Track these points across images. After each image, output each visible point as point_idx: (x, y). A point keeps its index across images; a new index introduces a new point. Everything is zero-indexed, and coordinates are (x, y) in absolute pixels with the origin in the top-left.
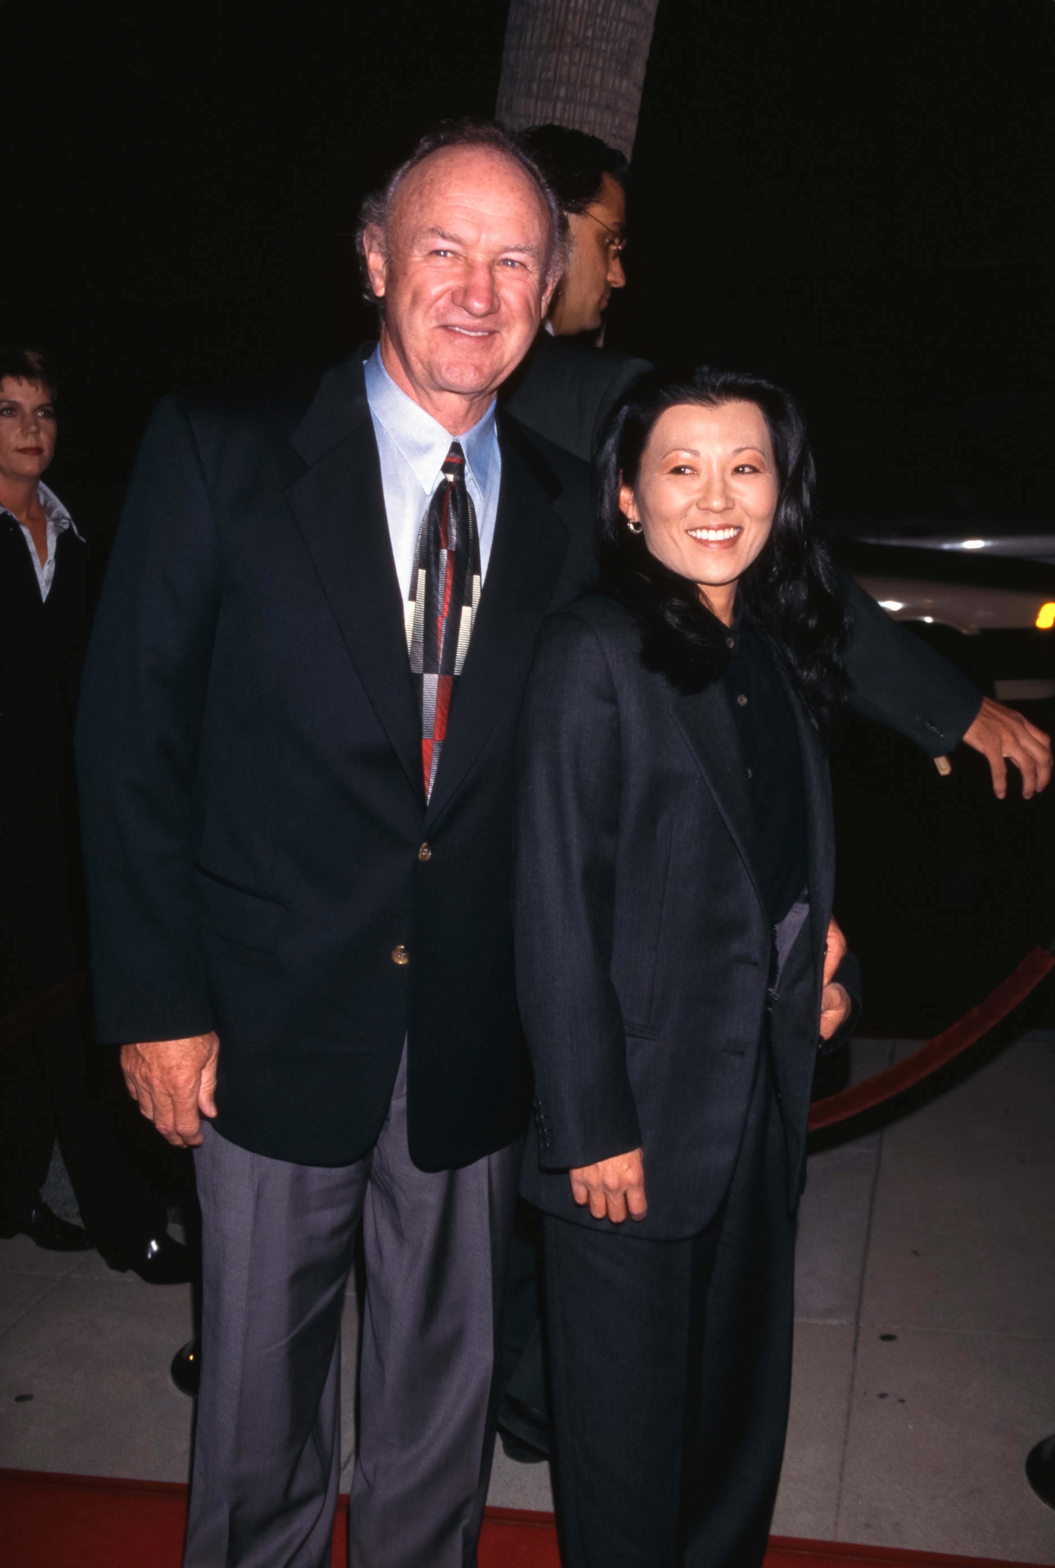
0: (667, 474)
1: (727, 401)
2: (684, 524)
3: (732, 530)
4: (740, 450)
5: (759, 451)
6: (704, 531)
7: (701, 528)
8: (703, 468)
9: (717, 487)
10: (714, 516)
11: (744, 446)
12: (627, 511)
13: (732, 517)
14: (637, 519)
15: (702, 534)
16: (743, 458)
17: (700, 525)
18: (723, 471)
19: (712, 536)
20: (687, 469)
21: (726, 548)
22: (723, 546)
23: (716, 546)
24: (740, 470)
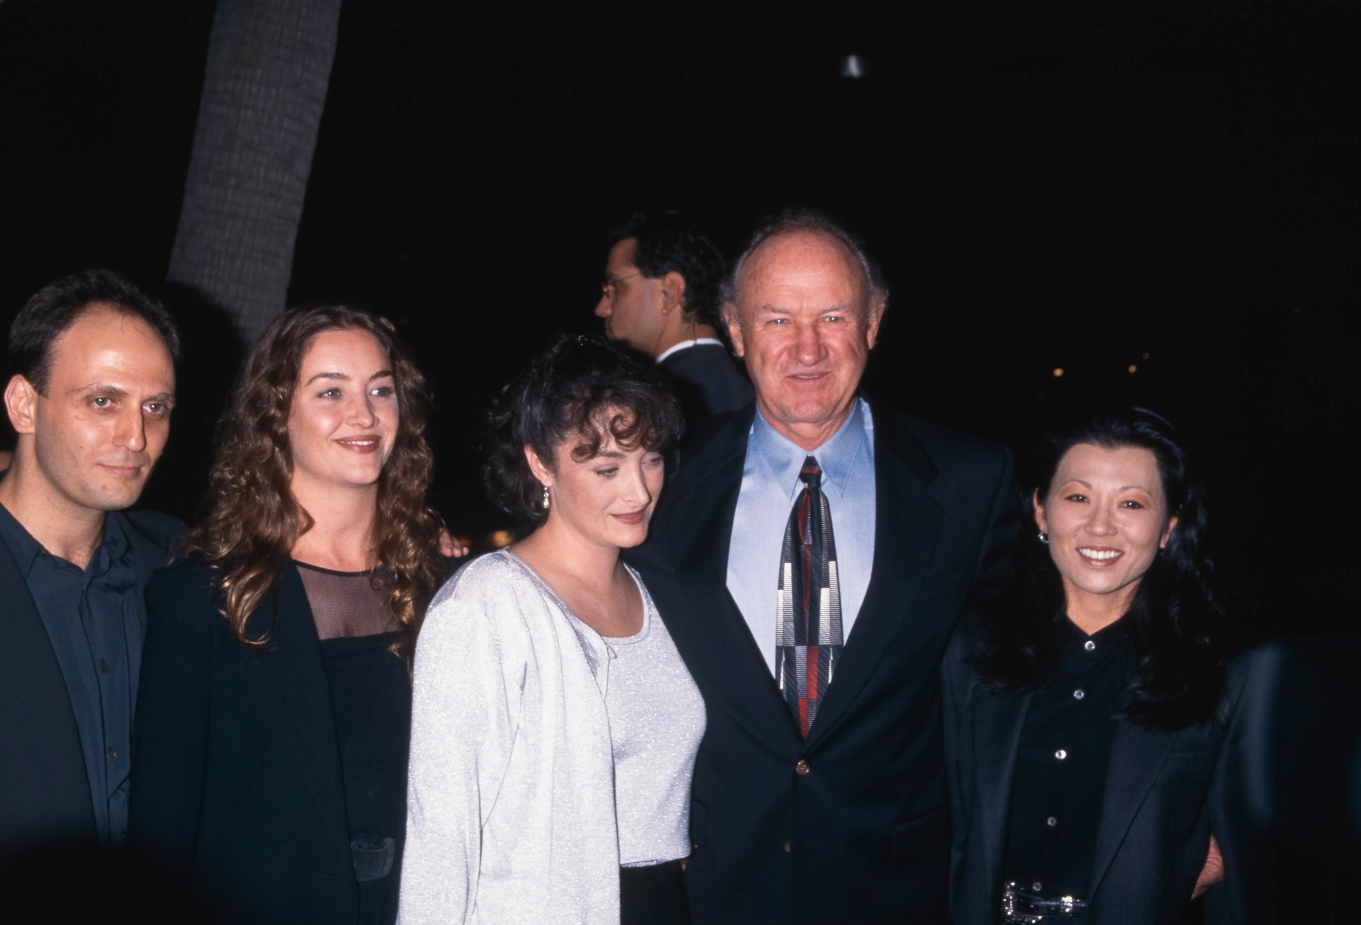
0: (1066, 499)
2: (1074, 543)
3: (1113, 552)
4: (1125, 489)
5: (1144, 490)
6: (1089, 550)
7: (1086, 548)
8: (1092, 497)
9: (1102, 515)
10: (1099, 539)
11: (1130, 485)
12: (1040, 524)
13: (1113, 542)
14: (1046, 532)
15: (1087, 552)
16: (1131, 494)
17: (1086, 544)
18: (1110, 502)
19: (1094, 554)
20: (1080, 498)
21: (1105, 566)
22: (1104, 564)
23: (1099, 564)
24: (1125, 505)
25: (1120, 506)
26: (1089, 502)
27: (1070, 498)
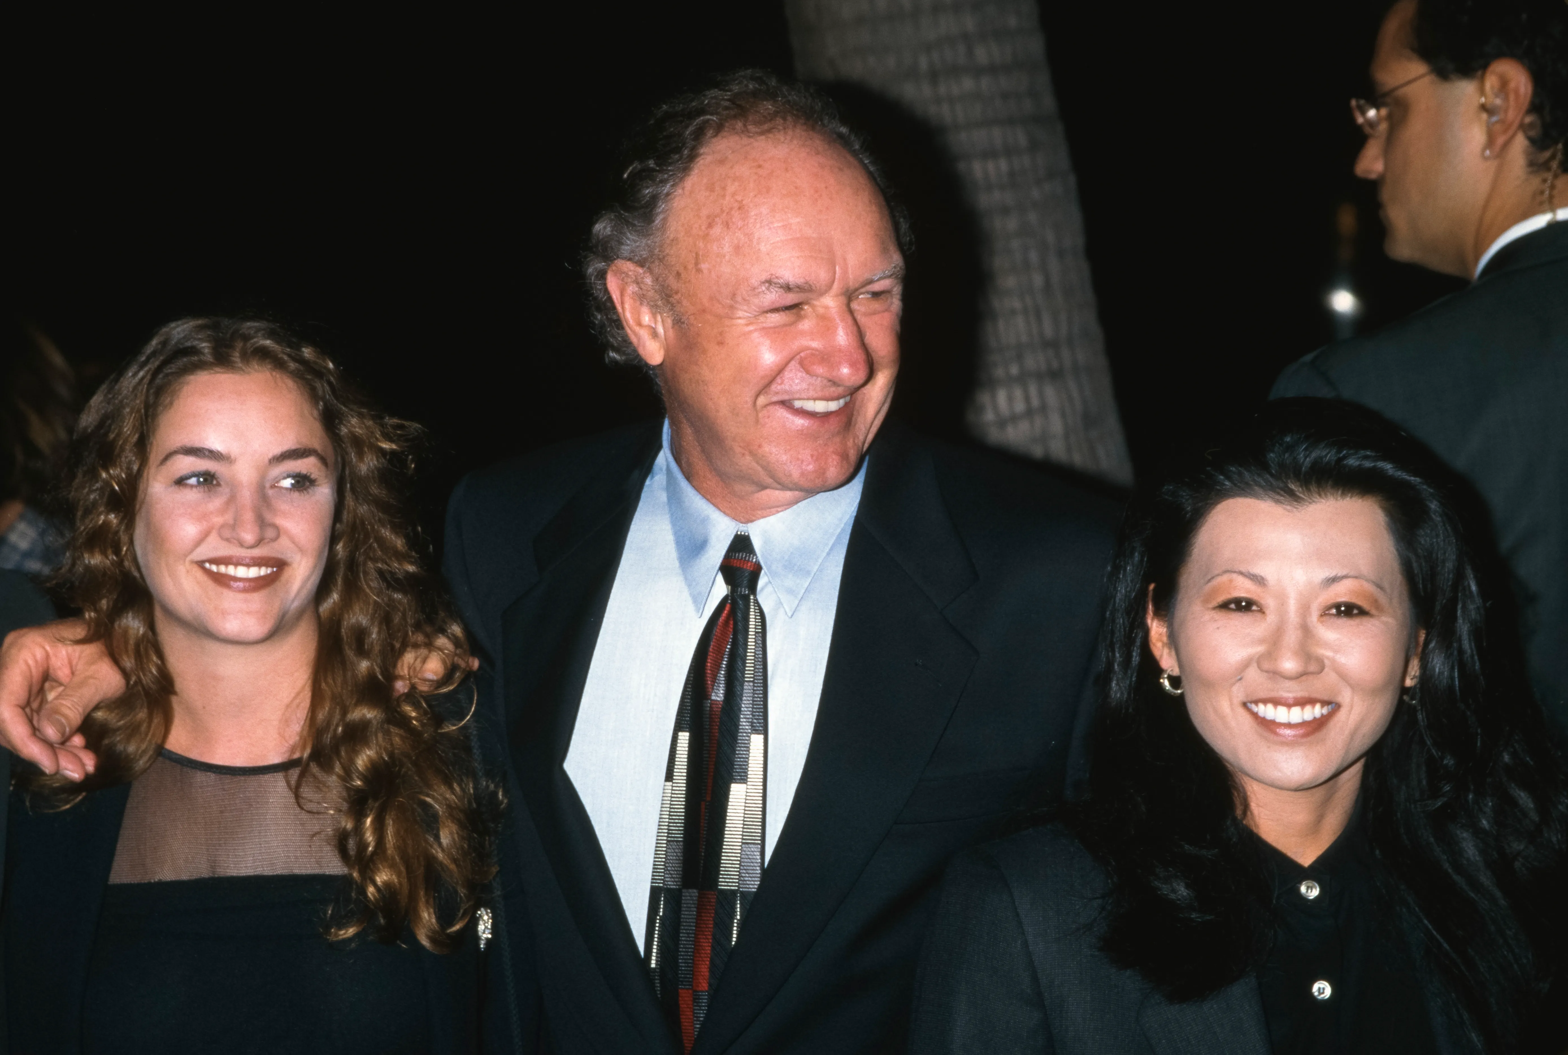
0: (1214, 608)
1: (1320, 495)
2: (1239, 693)
3: (1318, 707)
4: (1333, 580)
5: (1370, 582)
6: (1270, 707)
7: (1265, 701)
8: (1270, 603)
9: (1292, 637)
10: (1288, 684)
11: (1343, 572)
12: (1161, 656)
13: (1317, 686)
14: (1176, 672)
15: (1268, 711)
16: (1342, 592)
17: (1263, 695)
18: (1305, 610)
19: (1280, 714)
20: (1244, 604)
21: (1306, 735)
22: (1301, 731)
23: (1288, 732)
24: (1334, 611)
25: (1324, 613)
26: (1261, 611)
27: (1224, 606)
